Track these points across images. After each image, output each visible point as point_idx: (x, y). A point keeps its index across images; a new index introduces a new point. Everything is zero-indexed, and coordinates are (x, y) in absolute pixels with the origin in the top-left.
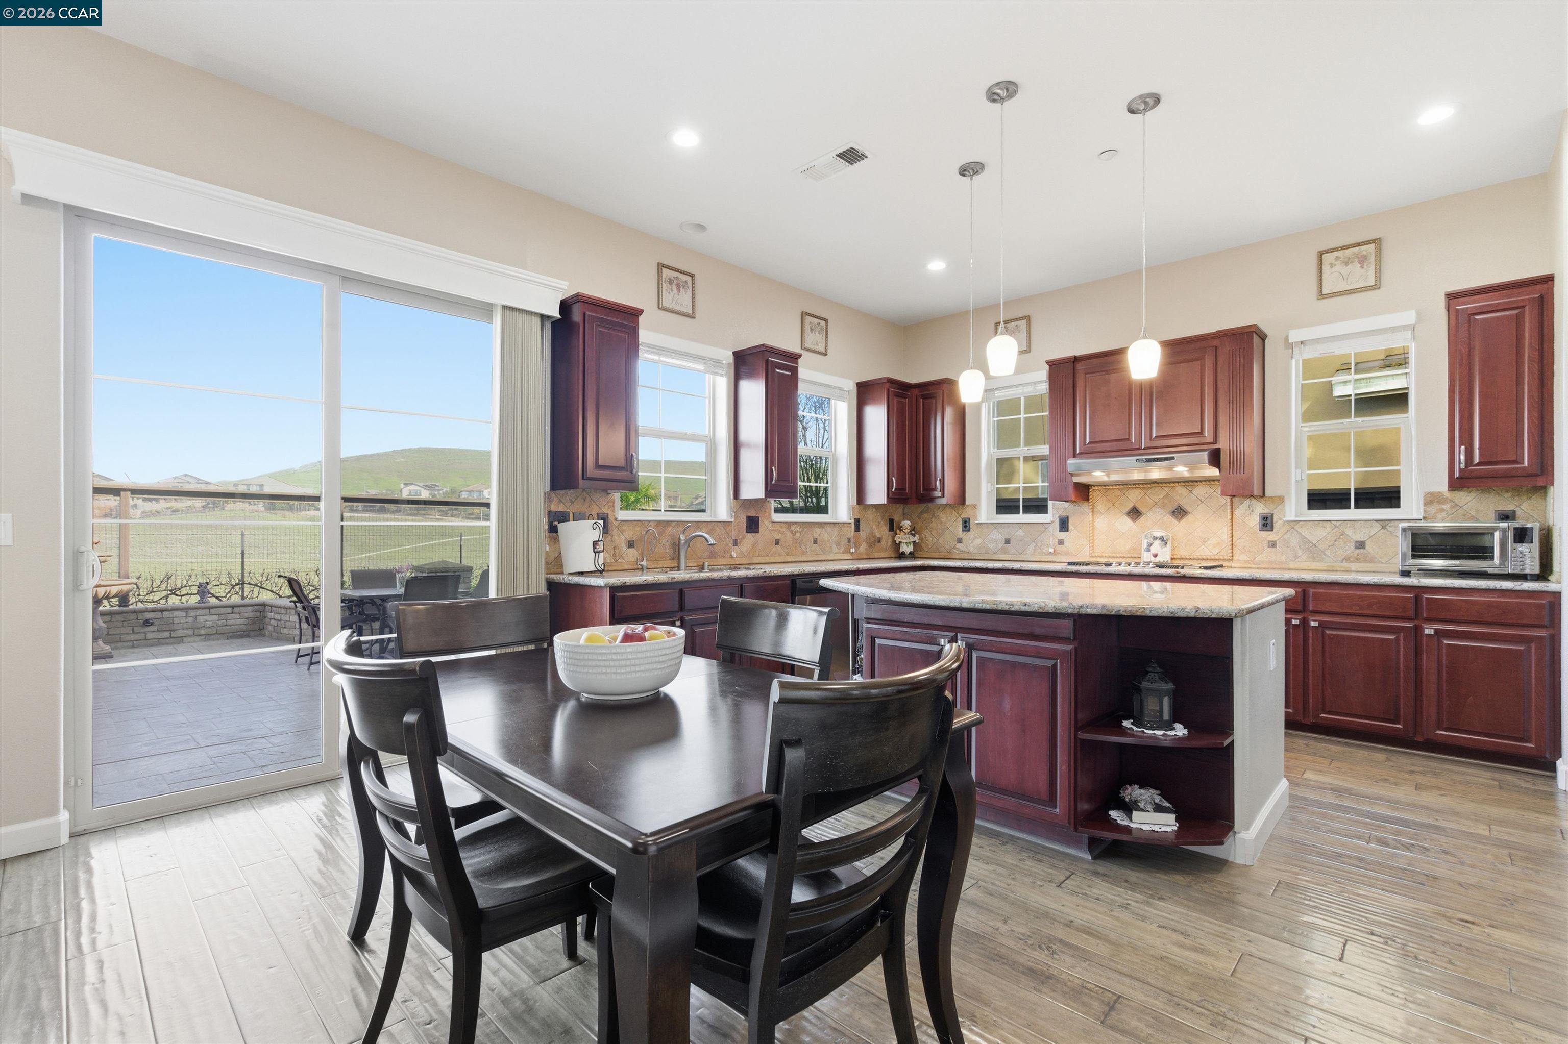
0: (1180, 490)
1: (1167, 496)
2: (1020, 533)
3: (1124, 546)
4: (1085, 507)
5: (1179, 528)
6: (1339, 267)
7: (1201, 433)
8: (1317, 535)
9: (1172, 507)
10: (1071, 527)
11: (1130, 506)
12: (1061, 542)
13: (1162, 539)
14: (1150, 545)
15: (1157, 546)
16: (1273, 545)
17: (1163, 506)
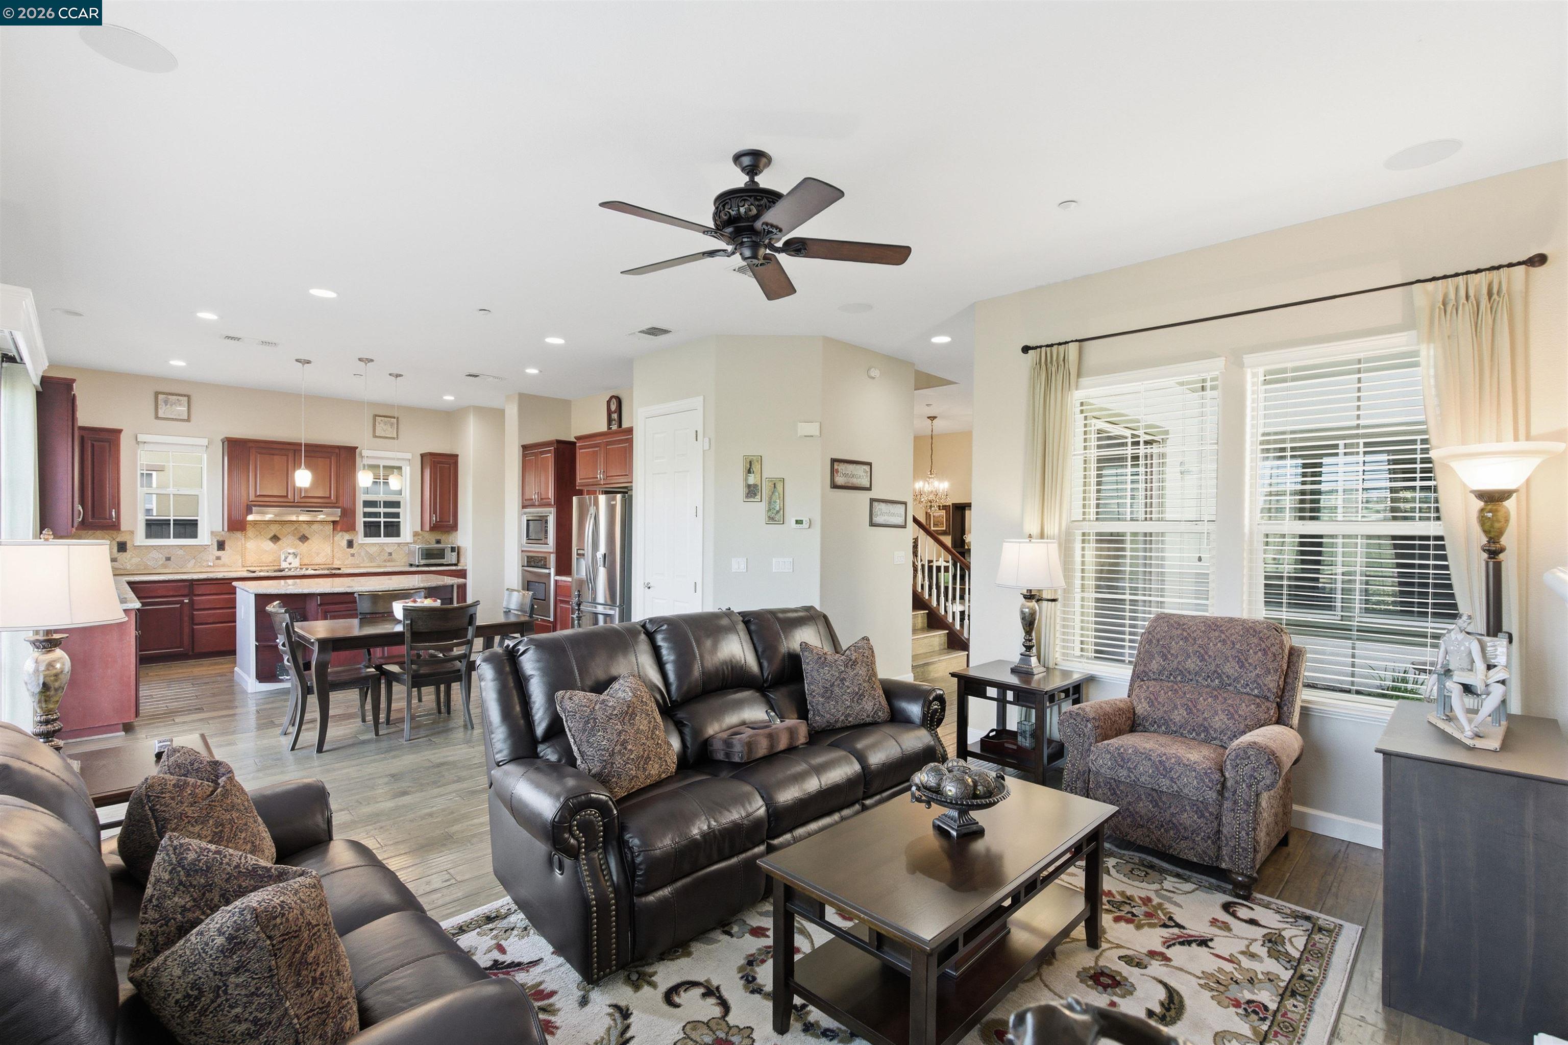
0: (305, 526)
1: (296, 529)
2: (181, 552)
3: (267, 558)
4: (238, 534)
5: (304, 548)
6: (382, 425)
7: (330, 497)
8: (372, 550)
9: (299, 536)
10: (226, 547)
11: (272, 534)
12: (218, 558)
13: (294, 553)
14: (286, 558)
15: (290, 559)
16: (353, 555)
17: (294, 535)
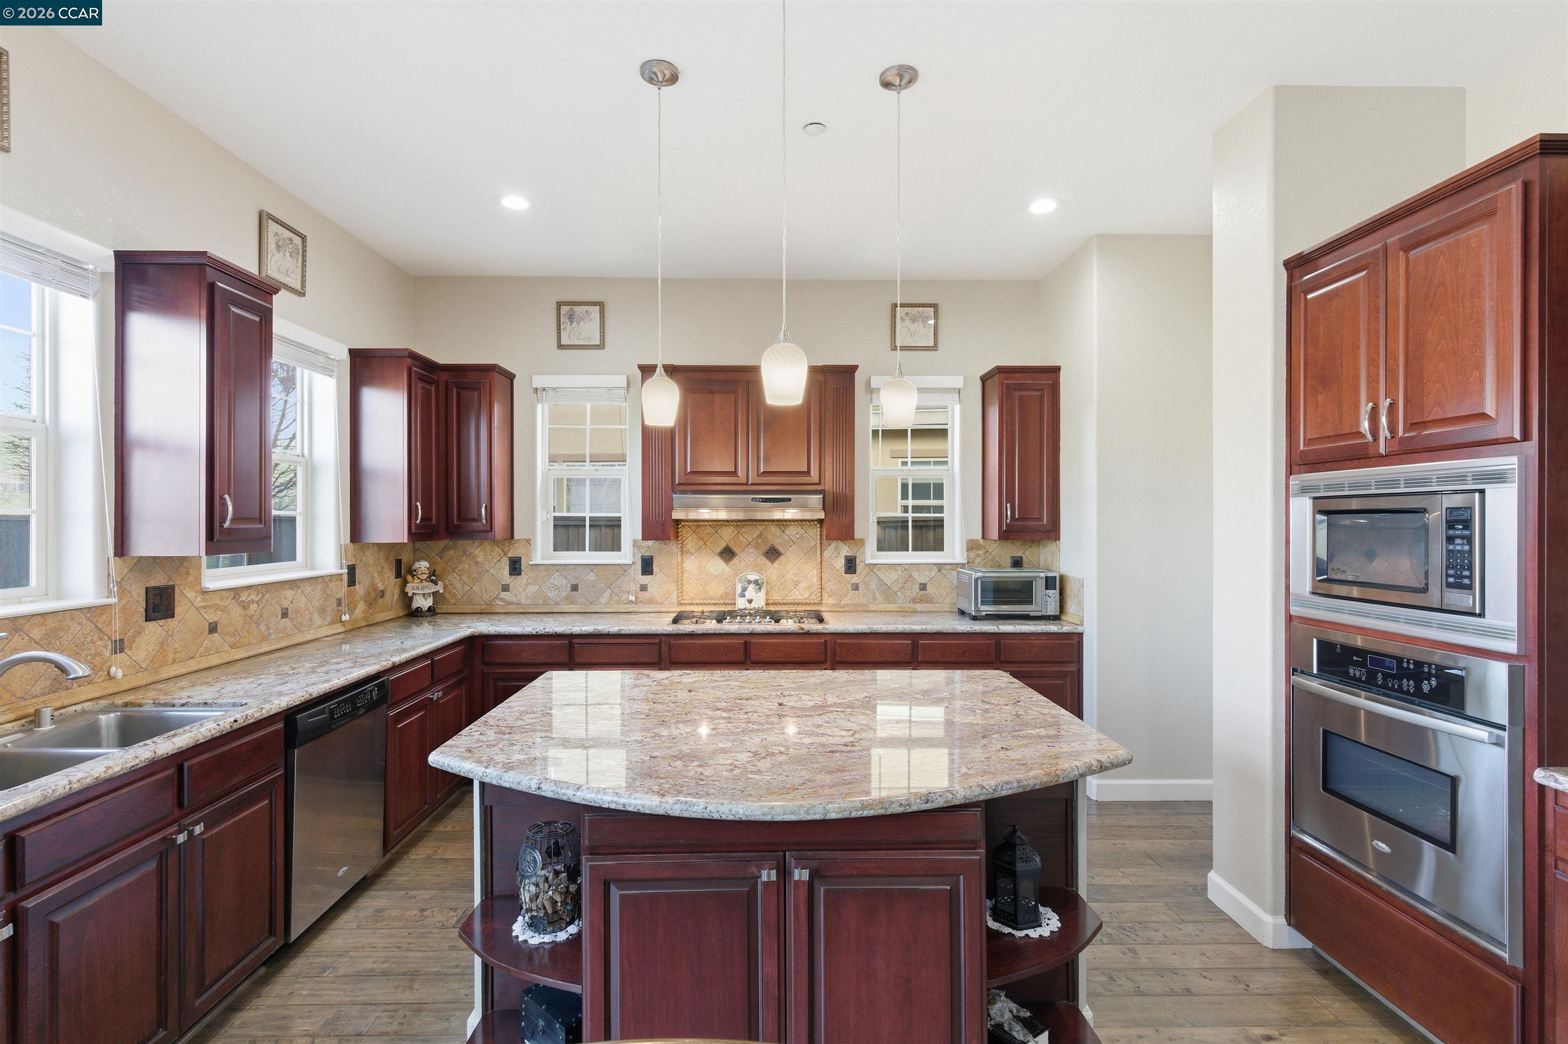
0: (774, 529)
1: (761, 535)
2: (591, 577)
3: (716, 590)
4: (673, 546)
5: (773, 570)
6: (907, 323)
7: (808, 473)
8: (890, 578)
9: (766, 549)
10: (655, 569)
11: (723, 545)
12: (644, 588)
13: (756, 582)
14: (744, 589)
15: (751, 592)
16: (856, 587)
17: (757, 547)
